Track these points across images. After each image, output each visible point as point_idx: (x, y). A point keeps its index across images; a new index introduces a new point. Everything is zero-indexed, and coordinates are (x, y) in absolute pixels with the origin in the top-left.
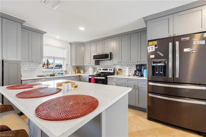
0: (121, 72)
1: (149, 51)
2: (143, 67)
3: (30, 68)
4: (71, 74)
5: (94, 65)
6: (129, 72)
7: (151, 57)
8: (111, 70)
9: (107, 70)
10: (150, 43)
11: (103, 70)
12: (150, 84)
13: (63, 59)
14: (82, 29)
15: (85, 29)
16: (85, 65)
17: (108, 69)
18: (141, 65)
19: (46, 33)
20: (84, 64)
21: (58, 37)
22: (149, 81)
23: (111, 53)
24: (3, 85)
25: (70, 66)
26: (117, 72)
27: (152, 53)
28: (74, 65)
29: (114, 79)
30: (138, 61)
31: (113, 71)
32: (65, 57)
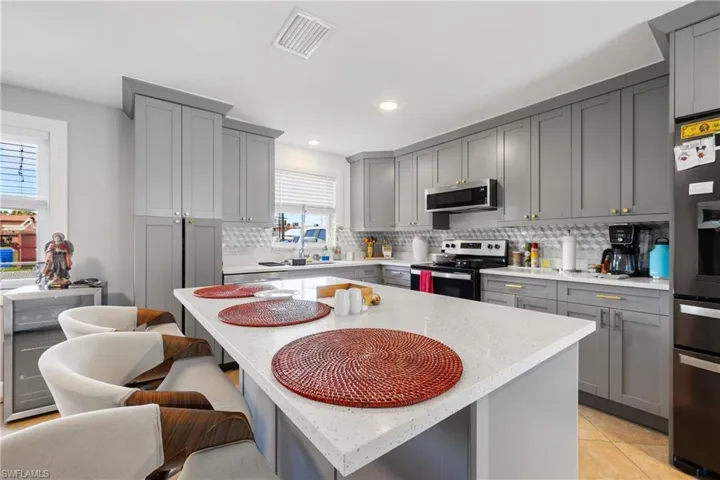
0: (539, 256)
1: (681, 166)
2: (645, 237)
3: (241, 239)
4: (353, 260)
5: (432, 227)
6: (575, 258)
7: (691, 193)
8: (497, 247)
9: (478, 246)
10: (689, 130)
11: (464, 246)
12: (687, 309)
13: (330, 211)
14: (389, 106)
15: (399, 105)
16: (397, 229)
17: (485, 244)
18: (639, 228)
19: (283, 132)
20: (394, 226)
21: (314, 143)
22: (680, 297)
23: (494, 184)
24: (183, 287)
25: (350, 234)
26: (522, 255)
27: (699, 173)
28: (363, 229)
29: (508, 283)
30: (619, 213)
31: (501, 252)
32: (334, 206)
